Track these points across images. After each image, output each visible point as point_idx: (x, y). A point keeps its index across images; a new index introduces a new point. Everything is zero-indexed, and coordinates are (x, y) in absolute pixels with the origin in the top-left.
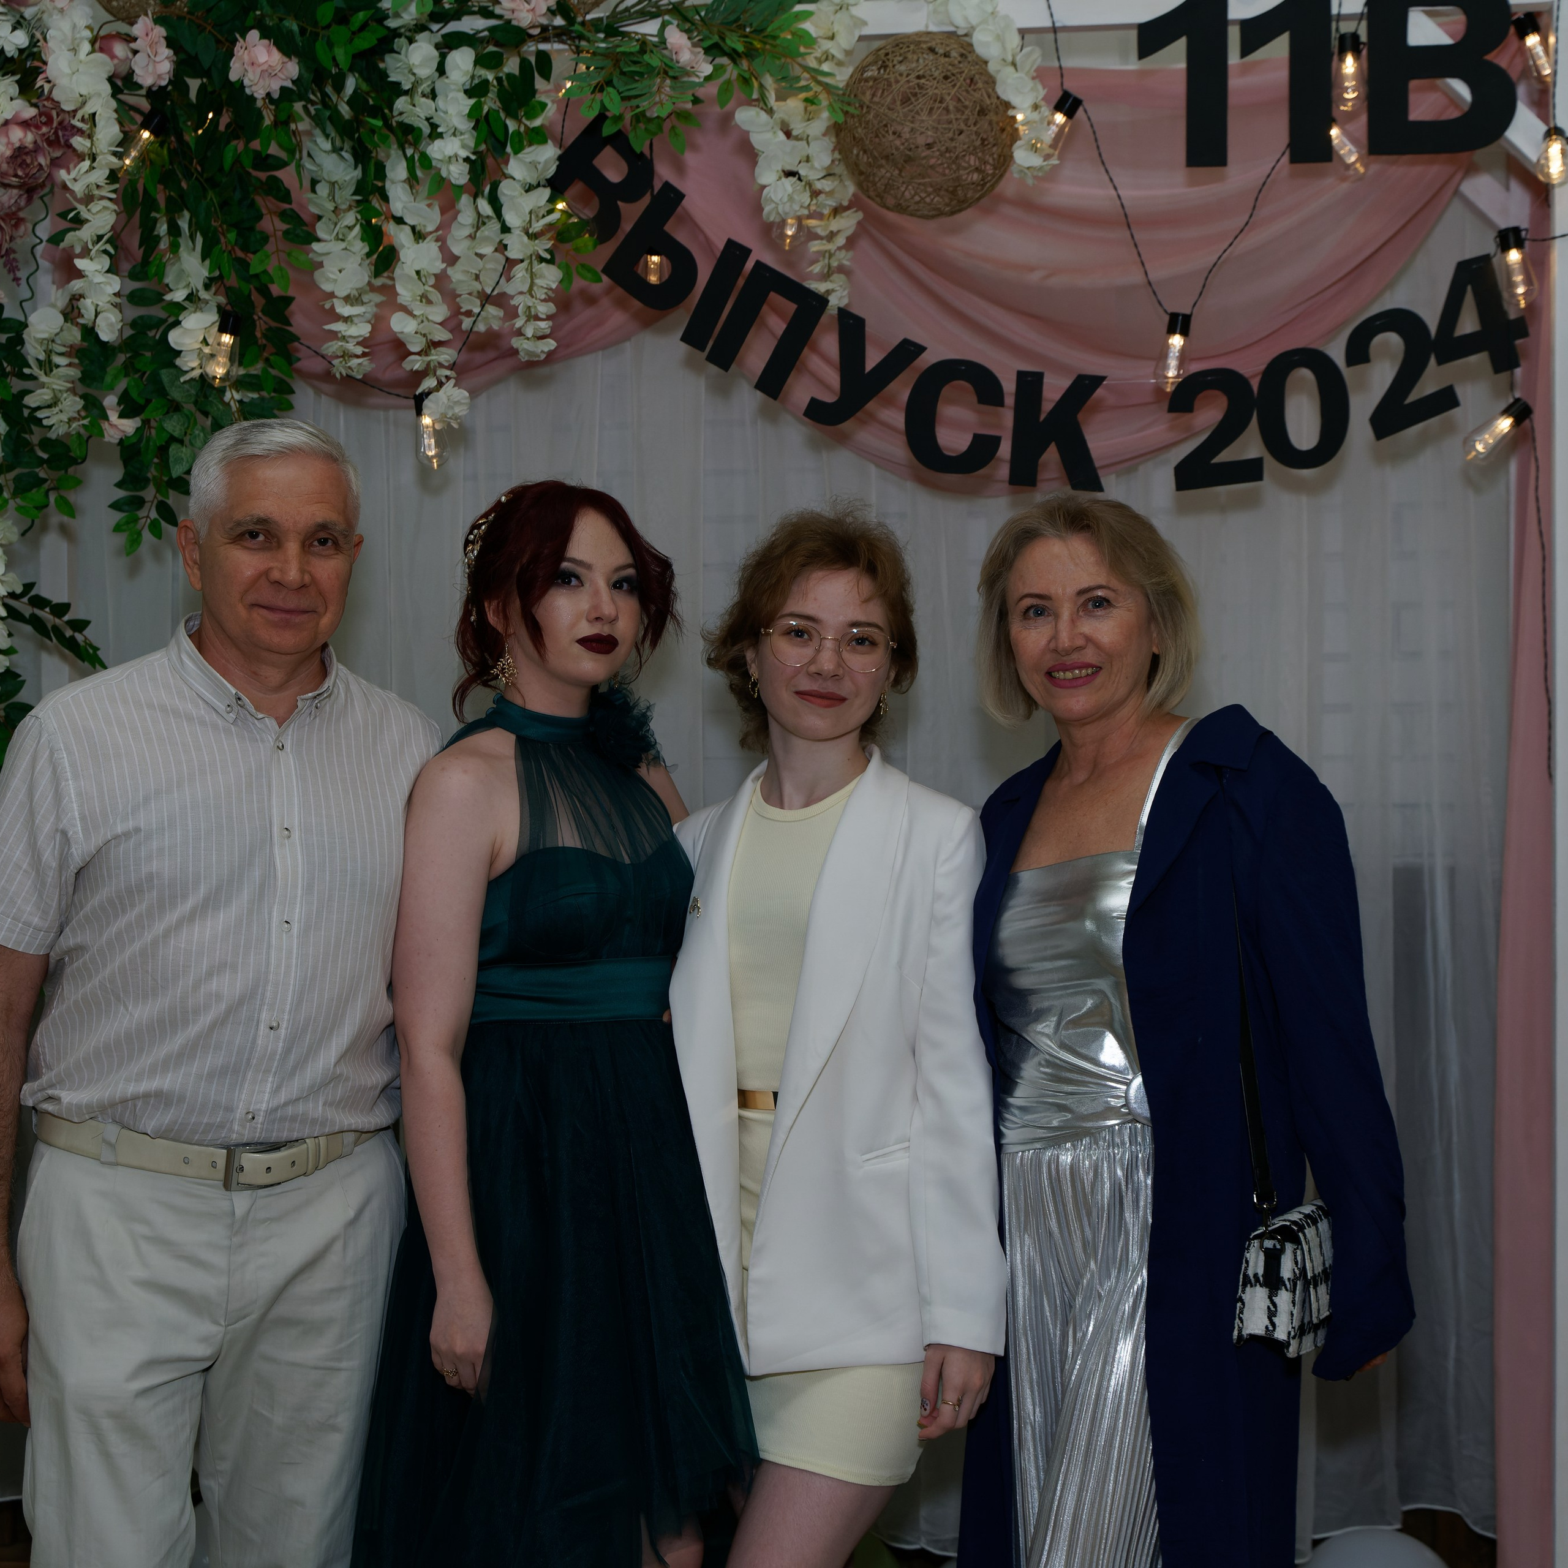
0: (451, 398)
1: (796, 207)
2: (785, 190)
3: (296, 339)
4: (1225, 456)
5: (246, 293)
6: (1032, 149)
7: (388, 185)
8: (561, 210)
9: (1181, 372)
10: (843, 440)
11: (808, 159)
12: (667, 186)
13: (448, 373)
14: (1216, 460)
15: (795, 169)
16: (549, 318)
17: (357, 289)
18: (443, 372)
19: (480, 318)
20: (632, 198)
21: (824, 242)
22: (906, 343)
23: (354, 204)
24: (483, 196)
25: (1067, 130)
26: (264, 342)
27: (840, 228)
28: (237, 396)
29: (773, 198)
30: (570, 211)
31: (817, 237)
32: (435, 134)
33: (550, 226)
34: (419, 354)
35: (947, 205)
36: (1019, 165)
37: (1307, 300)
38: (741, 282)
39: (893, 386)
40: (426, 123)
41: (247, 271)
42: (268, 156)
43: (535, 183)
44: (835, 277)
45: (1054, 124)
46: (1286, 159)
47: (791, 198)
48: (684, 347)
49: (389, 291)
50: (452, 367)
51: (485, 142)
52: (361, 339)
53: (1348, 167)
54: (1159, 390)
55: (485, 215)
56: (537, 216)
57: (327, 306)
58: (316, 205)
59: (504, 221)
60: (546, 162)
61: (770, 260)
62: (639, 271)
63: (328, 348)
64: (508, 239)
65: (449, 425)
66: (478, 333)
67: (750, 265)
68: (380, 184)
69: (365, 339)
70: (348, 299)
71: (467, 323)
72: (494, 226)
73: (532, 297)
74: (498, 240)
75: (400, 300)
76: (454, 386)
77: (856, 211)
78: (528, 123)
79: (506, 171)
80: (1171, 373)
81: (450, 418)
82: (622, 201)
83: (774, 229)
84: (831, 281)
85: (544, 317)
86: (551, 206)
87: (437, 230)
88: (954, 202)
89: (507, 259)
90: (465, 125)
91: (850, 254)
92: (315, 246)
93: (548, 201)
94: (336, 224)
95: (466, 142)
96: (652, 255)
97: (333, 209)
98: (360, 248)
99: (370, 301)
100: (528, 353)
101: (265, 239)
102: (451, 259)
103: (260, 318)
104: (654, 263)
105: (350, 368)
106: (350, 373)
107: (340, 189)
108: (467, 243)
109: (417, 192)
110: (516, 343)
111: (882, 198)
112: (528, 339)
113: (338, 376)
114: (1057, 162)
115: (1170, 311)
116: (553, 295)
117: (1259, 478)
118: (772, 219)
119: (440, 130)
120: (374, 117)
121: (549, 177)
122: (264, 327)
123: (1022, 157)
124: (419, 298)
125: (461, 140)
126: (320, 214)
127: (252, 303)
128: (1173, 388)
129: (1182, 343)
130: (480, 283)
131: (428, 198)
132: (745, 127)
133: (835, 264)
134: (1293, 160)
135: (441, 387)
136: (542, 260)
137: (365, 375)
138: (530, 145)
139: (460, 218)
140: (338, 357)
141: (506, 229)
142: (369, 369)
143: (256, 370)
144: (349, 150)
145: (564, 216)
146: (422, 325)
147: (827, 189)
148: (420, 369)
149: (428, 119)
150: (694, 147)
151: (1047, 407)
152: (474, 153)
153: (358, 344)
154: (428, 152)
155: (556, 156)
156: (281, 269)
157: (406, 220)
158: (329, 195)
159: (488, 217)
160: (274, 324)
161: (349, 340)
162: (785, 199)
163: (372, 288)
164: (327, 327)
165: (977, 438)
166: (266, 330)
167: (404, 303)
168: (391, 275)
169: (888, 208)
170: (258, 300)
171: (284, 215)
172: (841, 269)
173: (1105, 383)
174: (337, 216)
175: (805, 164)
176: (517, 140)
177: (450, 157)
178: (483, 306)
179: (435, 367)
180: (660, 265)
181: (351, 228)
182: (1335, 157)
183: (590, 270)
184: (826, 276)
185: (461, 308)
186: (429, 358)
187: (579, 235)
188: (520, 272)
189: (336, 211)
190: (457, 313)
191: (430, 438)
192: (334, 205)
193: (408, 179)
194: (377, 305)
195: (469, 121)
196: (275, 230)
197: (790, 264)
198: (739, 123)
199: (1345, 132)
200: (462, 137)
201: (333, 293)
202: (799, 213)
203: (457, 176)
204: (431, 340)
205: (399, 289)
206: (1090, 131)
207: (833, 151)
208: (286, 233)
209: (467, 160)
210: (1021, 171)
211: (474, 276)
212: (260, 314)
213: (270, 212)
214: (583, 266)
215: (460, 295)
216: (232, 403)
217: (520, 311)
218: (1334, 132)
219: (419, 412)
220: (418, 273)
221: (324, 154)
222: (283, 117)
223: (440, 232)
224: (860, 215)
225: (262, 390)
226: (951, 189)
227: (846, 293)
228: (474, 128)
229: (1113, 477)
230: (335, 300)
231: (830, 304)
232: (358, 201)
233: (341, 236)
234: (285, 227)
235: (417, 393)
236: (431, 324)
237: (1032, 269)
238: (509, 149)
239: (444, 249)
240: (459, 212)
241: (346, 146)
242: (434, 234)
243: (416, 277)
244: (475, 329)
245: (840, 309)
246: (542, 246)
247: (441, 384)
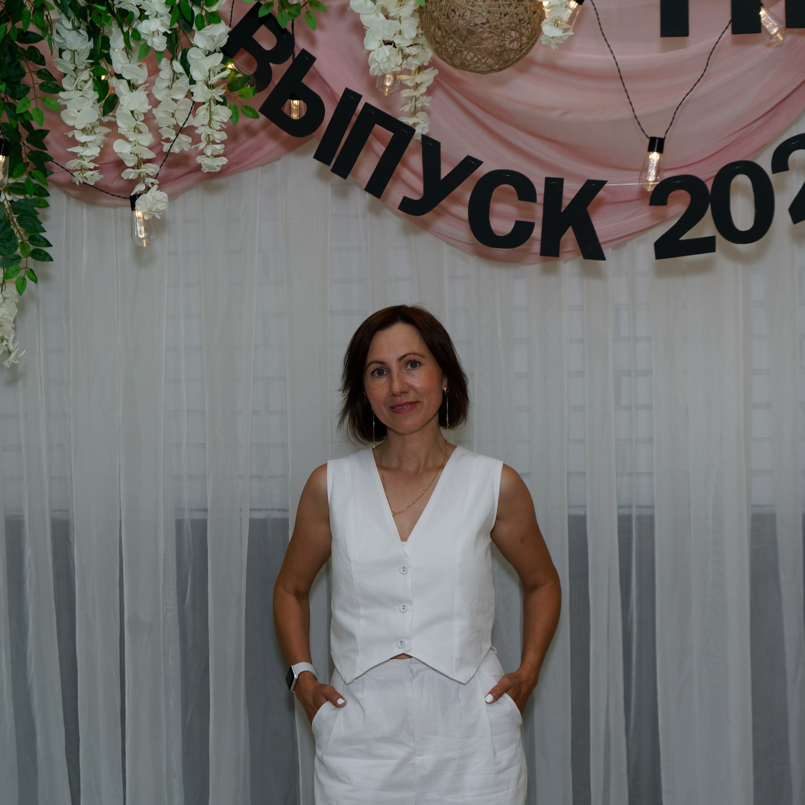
0: (155, 198)
1: (393, 65)
2: (385, 54)
3: (51, 159)
4: (688, 236)
5: (15, 127)
6: (555, 25)
7: (111, 52)
8: (231, 69)
9: (658, 178)
10: (426, 226)
11: (400, 31)
12: (304, 52)
13: (153, 180)
14: (684, 238)
15: (392, 40)
16: (222, 142)
17: (90, 124)
18: (149, 180)
19: (175, 143)
20: (280, 61)
21: (412, 90)
22: (468, 158)
23: (89, 66)
24: (177, 60)
25: (578, 12)
26: (28, 160)
27: (422, 81)
28: (9, 198)
29: (377, 59)
30: (237, 69)
31: (406, 87)
32: (143, 16)
33: (223, 79)
34: (133, 168)
35: (497, 64)
36: (546, 36)
37: (742, 129)
38: (354, 119)
39: (458, 190)
40: (137, 8)
41: (15, 112)
42: (28, 32)
43: (213, 50)
44: (419, 114)
45: (570, 8)
46: (729, 31)
47: (389, 59)
48: (316, 163)
49: (113, 125)
50: (156, 177)
51: (178, 22)
52: (93, 158)
53: (771, 37)
54: (643, 191)
55: (179, 72)
56: (214, 73)
57: (70, 135)
58: (61, 65)
59: (191, 76)
60: (220, 35)
61: (374, 103)
62: (285, 111)
63: (70, 165)
64: (194, 88)
65: (154, 217)
66: (174, 154)
67: (360, 107)
68: (106, 52)
69: (96, 157)
70: (84, 130)
71: (166, 147)
72: (185, 80)
73: (211, 128)
74: (187, 90)
75: (120, 131)
76: (157, 190)
77: (433, 69)
78: (207, 9)
79: (192, 42)
80: (651, 178)
81: (154, 212)
82: (274, 62)
83: (378, 82)
84: (417, 117)
85: (219, 142)
86: (224, 66)
87: (145, 83)
88: (501, 62)
89: (194, 102)
90: (164, 10)
91: (430, 98)
92: (61, 94)
93: (221, 63)
94: (76, 79)
95: (164, 21)
96: (293, 99)
97: (73, 69)
98: (93, 95)
99: (100, 132)
100: (209, 167)
101: (27, 90)
102: (156, 103)
103: (24, 144)
104: (295, 105)
105: (85, 178)
106: (86, 181)
107: (79, 55)
108: (166, 91)
109: (132, 57)
110: (199, 159)
111: (451, 59)
112: (208, 157)
113: (77, 183)
114: (572, 33)
115: (649, 136)
116: (225, 127)
117: (712, 250)
118: (375, 74)
119: (146, 13)
120: (103, 5)
121: (222, 46)
122: (28, 151)
123: (548, 29)
124: (133, 129)
125: (161, 21)
126: (65, 72)
127: (19, 133)
128: (653, 189)
129: (658, 158)
130: (176, 119)
131: (139, 61)
132: (356, 11)
133: (419, 105)
134: (734, 32)
135: (148, 190)
136: (218, 103)
137: (96, 183)
138: (209, 24)
139: (161, 74)
140: (77, 170)
141: (192, 82)
142: (100, 179)
143: (22, 180)
144: (84, 28)
145: (233, 73)
146: (135, 147)
147: (414, 54)
148: (134, 178)
149: (138, 6)
150: (321, 27)
151: (566, 203)
152: (170, 30)
153: (91, 161)
154: (138, 29)
155: (227, 32)
156: (38, 110)
157: (124, 76)
158: (71, 59)
159: (180, 74)
160: (34, 149)
161: (84, 158)
162: (385, 60)
163: (102, 124)
164: (70, 150)
165: (517, 223)
166: (29, 153)
167: (123, 133)
168: (114, 114)
169: (455, 67)
170: (24, 133)
171: (40, 73)
172: (423, 109)
173: (605, 185)
174: (76, 74)
175: (399, 35)
176: (200, 21)
177: (153, 32)
178: (177, 135)
179: (144, 177)
180: (300, 107)
181: (86, 82)
182: (763, 29)
183: (251, 110)
184: (414, 113)
185: (163, 136)
186: (139, 171)
187: (243, 86)
188: (202, 111)
189: (75, 70)
190: (159, 140)
191: (141, 226)
192: (75, 66)
193: (125, 47)
194: (106, 135)
195: (166, 7)
196: (34, 84)
197: (388, 107)
198: (353, 8)
199: (769, 12)
200: (162, 18)
201: (74, 126)
202: (394, 70)
203: (158, 45)
204: (141, 158)
205: (119, 123)
206: (595, 12)
207: (417, 28)
208: (41, 85)
209: (165, 34)
210: (548, 40)
211: (171, 115)
212: (25, 142)
213: (30, 72)
214: (246, 107)
215: (161, 128)
216: (5, 203)
217: (203, 137)
218: (762, 13)
219: (133, 208)
220: (132, 112)
221: (67, 31)
222: (38, 5)
223: (148, 84)
224: (436, 72)
225: (27, 194)
226: (498, 54)
227: (426, 125)
228: (170, 12)
229: (610, 250)
230: (75, 131)
231: (416, 132)
232: (92, 64)
233: (79, 88)
234: (41, 81)
235: (132, 195)
236: (141, 147)
237: (553, 109)
238: (194, 27)
239: (150, 95)
240: (160, 70)
241: (82, 26)
242: (144, 86)
243: (132, 115)
244: (171, 151)
245: (423, 136)
246: (218, 93)
247: (148, 189)
